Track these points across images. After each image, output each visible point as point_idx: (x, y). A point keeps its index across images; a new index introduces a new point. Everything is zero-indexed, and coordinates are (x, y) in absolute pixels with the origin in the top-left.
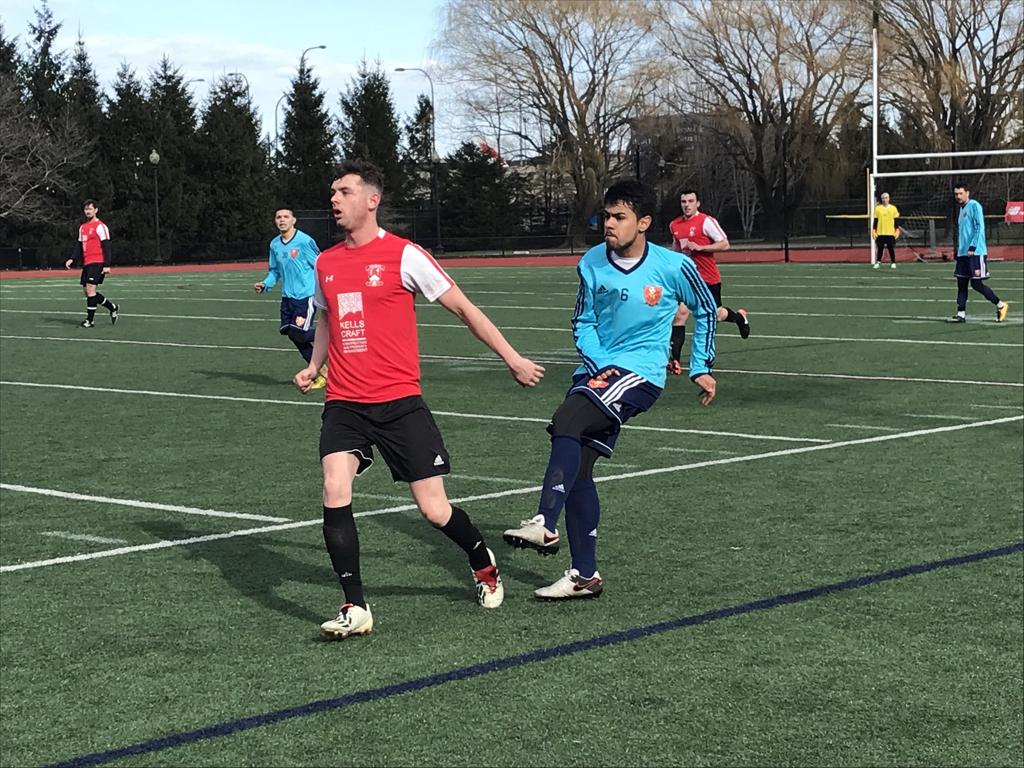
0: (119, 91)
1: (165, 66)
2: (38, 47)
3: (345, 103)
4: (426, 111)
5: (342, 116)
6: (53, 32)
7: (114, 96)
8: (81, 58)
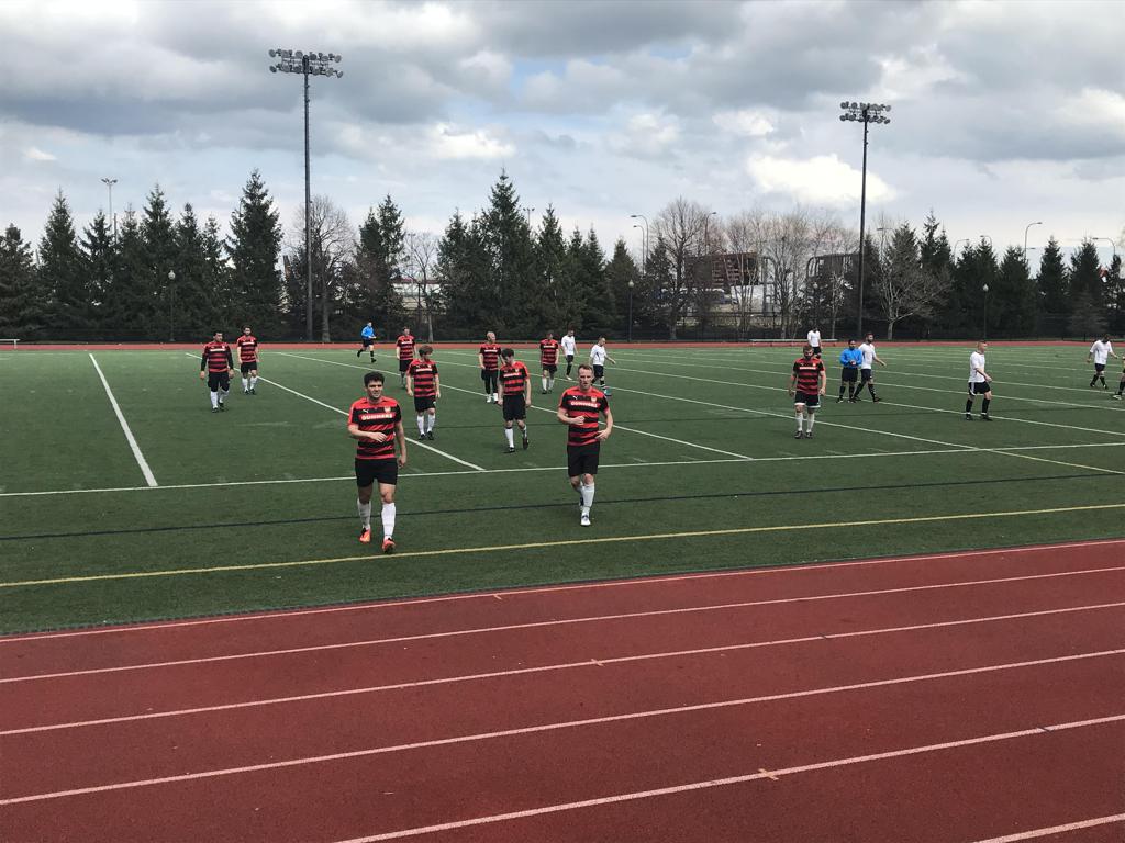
0: (964, 255)
1: (983, 242)
2: (928, 234)
3: (1073, 258)
4: (1117, 262)
5: (1071, 266)
6: (935, 227)
7: (962, 258)
8: (944, 238)
